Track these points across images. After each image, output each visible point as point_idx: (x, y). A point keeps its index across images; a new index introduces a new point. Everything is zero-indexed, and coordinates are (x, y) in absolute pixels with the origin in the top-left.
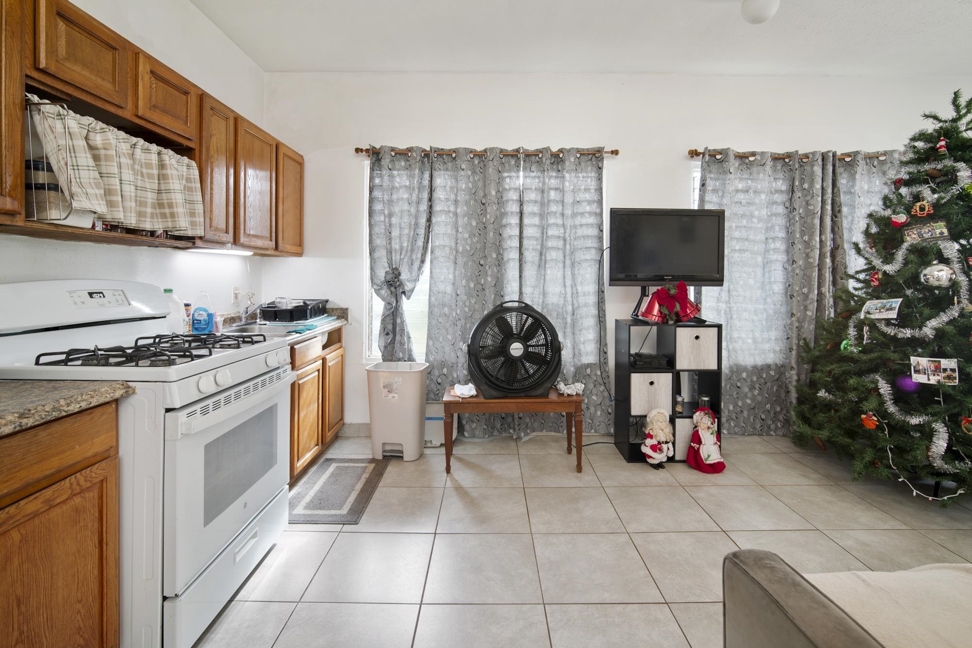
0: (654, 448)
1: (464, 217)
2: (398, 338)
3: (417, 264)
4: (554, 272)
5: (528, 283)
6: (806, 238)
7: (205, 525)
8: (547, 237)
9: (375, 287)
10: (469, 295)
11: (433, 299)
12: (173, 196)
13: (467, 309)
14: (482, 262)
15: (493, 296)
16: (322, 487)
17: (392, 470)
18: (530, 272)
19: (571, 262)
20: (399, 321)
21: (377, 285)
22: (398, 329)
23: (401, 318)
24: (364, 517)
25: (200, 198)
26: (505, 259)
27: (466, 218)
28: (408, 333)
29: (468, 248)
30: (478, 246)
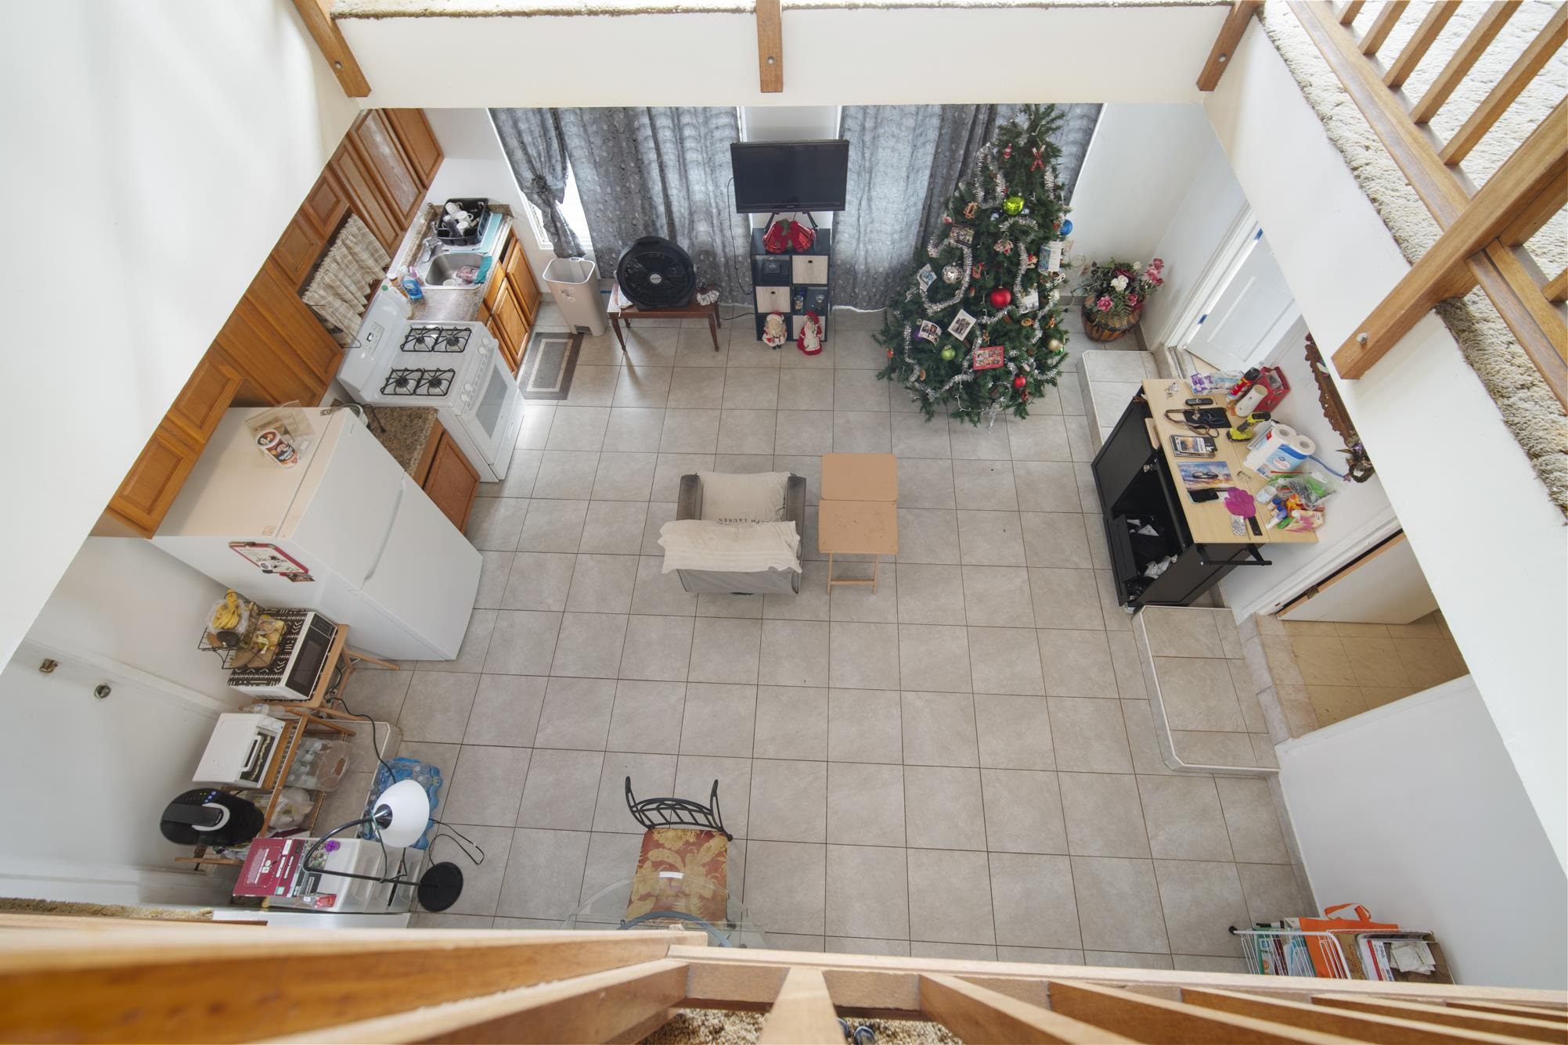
0: (769, 340)
1: (592, 125)
2: (563, 239)
3: (559, 168)
4: (696, 175)
5: (673, 185)
6: (953, 146)
7: (490, 436)
8: (686, 138)
9: (526, 191)
10: (617, 200)
11: (585, 198)
12: (367, 263)
13: (618, 213)
14: (623, 166)
15: (640, 202)
16: (540, 366)
17: (586, 346)
18: (673, 177)
19: (711, 166)
20: (559, 225)
21: (528, 188)
22: (560, 232)
23: (560, 221)
24: (570, 394)
25: (374, 238)
26: (646, 162)
27: (595, 126)
28: (571, 231)
29: (605, 154)
30: (616, 150)
